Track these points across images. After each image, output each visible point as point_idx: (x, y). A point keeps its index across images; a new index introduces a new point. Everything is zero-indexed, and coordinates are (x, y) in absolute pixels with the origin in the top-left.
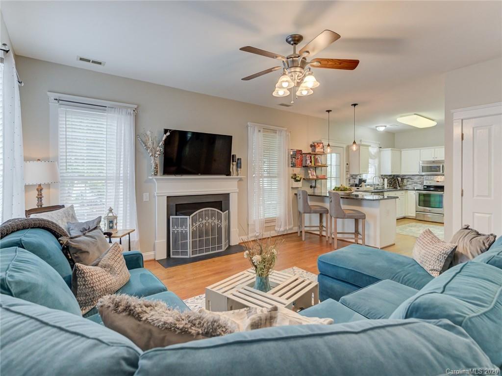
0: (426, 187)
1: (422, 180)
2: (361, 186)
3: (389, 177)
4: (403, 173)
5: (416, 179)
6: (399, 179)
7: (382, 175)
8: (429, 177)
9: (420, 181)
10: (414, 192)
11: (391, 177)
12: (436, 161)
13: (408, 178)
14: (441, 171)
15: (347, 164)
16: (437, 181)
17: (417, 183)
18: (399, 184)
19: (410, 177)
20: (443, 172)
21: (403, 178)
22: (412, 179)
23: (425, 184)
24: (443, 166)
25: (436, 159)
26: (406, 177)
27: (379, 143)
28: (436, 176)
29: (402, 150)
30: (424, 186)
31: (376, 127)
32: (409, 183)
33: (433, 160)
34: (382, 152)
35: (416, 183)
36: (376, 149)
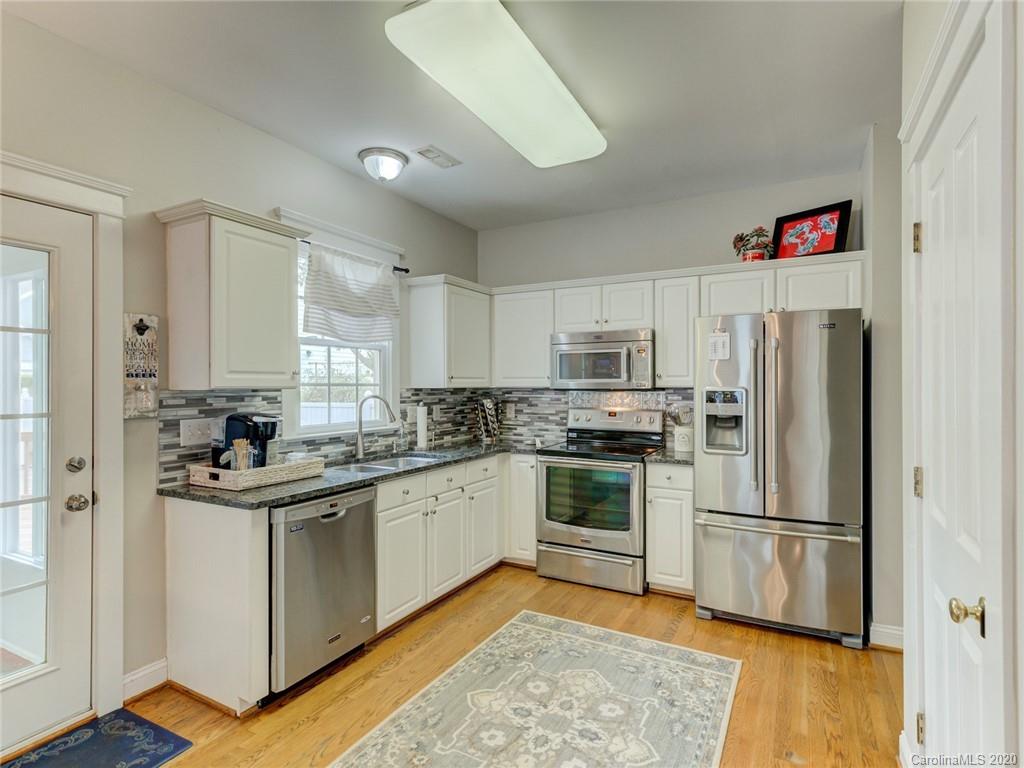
0: (575, 435)
1: (562, 407)
2: (227, 466)
3: (450, 399)
4: (499, 381)
5: (545, 404)
6: (488, 404)
7: (417, 391)
8: (586, 395)
9: (556, 414)
10: (532, 459)
11: (459, 397)
12: (609, 333)
13: (521, 400)
14: (624, 376)
15: (141, 328)
16: (610, 414)
17: (546, 420)
18: (486, 424)
19: (526, 397)
20: (629, 378)
21: (502, 399)
22: (530, 405)
23: (571, 424)
24: (629, 355)
25: (606, 328)
26: (515, 396)
27: (402, 250)
28: (609, 394)
29: (495, 290)
30: (571, 430)
31: (363, 154)
32: (522, 418)
33: (596, 328)
34: (414, 292)
35: (544, 419)
36: (379, 272)
